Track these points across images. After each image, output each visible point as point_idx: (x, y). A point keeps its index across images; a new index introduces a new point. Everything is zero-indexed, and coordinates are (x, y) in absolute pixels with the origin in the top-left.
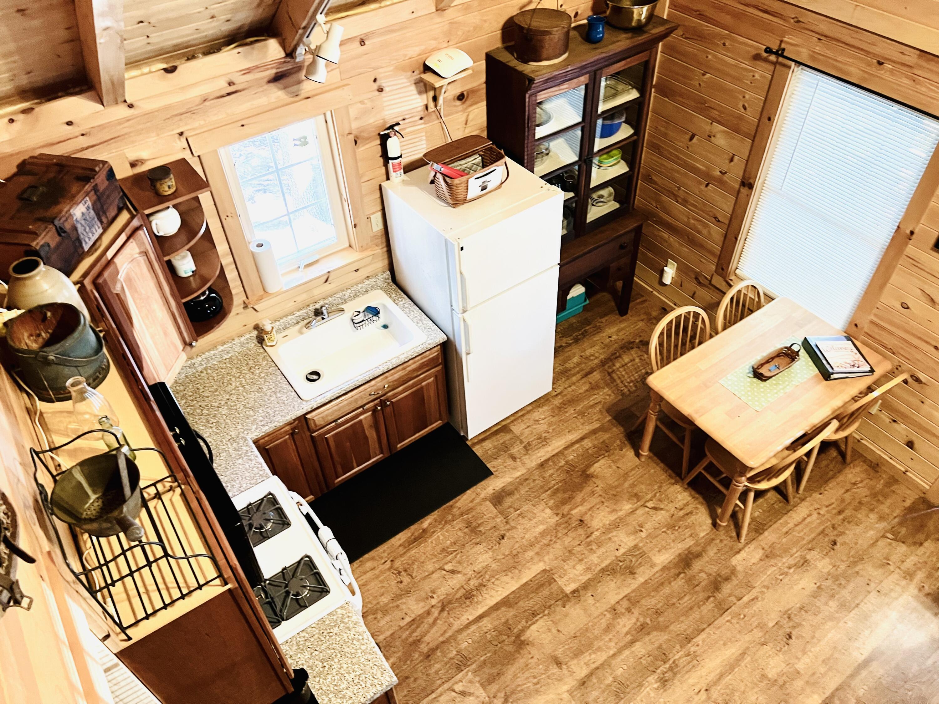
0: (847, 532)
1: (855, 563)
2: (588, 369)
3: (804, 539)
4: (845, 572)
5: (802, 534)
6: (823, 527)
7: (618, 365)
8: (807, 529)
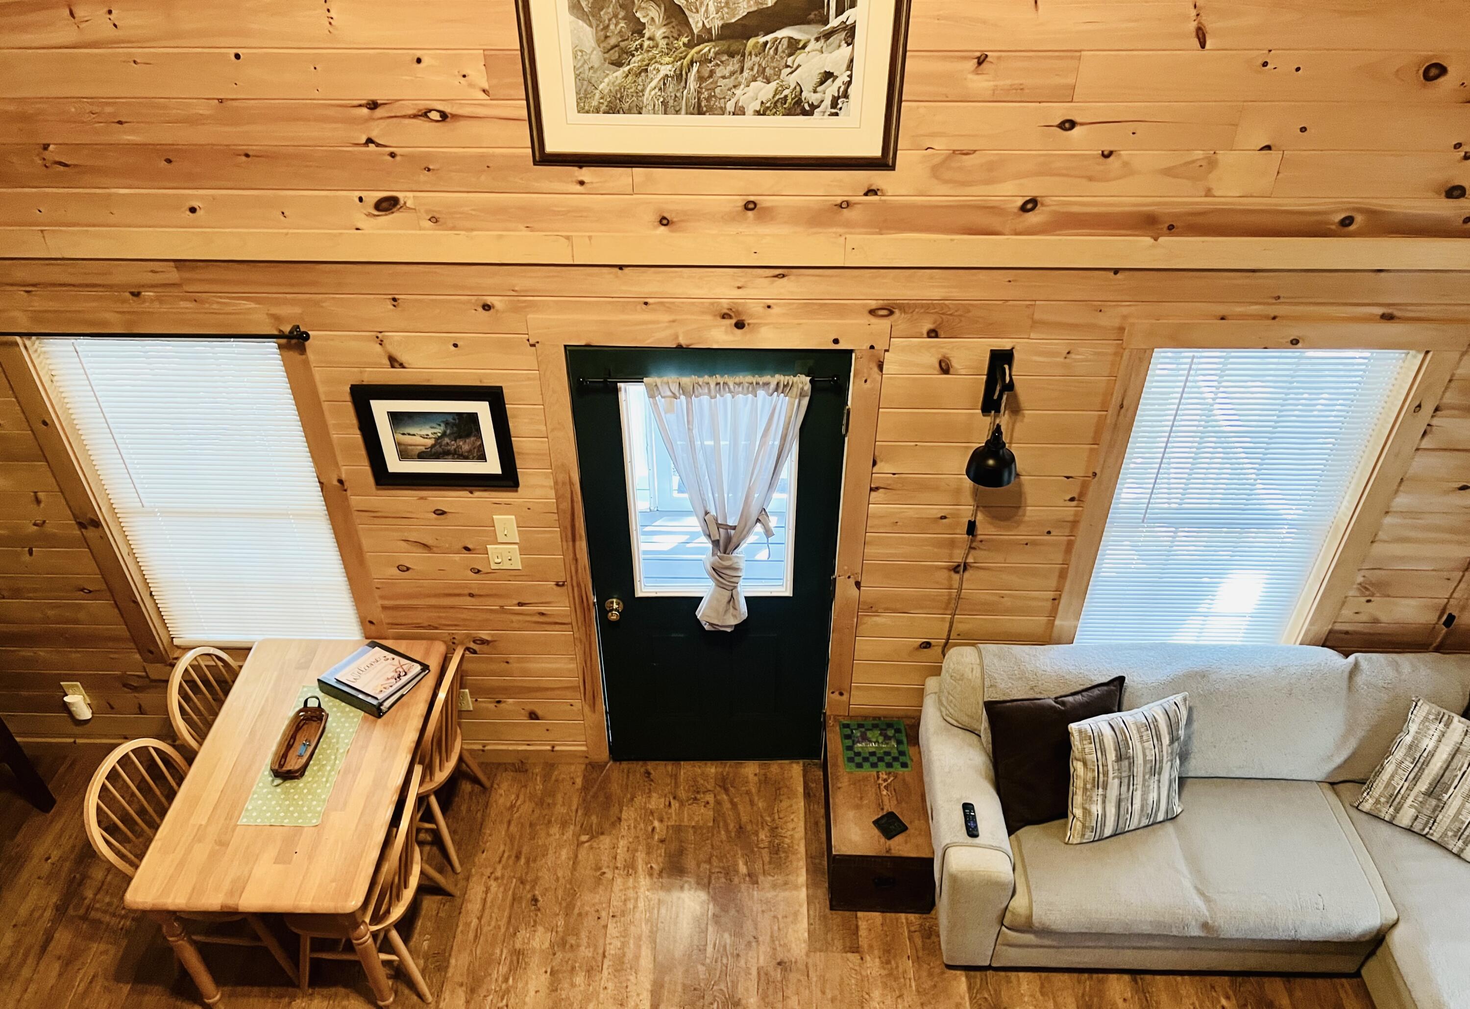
0: (540, 874)
1: (570, 907)
2: (41, 937)
3: (499, 928)
4: (566, 925)
5: (493, 923)
6: (510, 892)
7: (89, 894)
8: (496, 910)
